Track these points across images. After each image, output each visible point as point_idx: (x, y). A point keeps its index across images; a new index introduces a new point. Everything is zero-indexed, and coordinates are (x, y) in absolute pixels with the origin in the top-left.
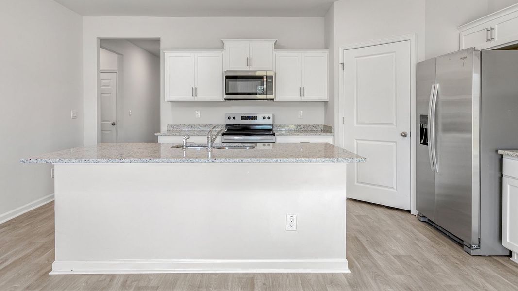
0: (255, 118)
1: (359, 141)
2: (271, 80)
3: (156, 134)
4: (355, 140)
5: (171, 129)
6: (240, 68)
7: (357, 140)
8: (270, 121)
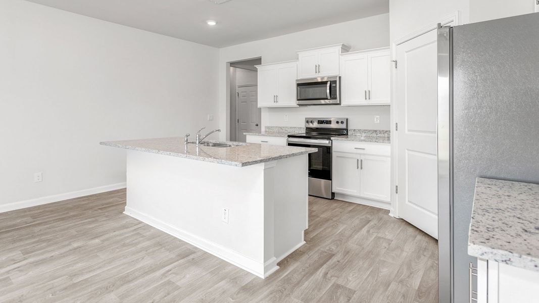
0: (329, 122)
1: (410, 152)
2: (335, 85)
3: (244, 134)
4: (406, 150)
5: (267, 130)
6: (310, 75)
7: (408, 150)
8: (344, 126)
